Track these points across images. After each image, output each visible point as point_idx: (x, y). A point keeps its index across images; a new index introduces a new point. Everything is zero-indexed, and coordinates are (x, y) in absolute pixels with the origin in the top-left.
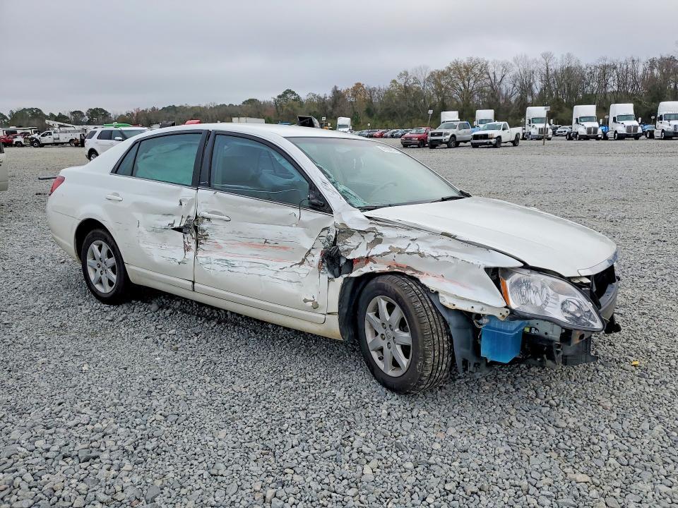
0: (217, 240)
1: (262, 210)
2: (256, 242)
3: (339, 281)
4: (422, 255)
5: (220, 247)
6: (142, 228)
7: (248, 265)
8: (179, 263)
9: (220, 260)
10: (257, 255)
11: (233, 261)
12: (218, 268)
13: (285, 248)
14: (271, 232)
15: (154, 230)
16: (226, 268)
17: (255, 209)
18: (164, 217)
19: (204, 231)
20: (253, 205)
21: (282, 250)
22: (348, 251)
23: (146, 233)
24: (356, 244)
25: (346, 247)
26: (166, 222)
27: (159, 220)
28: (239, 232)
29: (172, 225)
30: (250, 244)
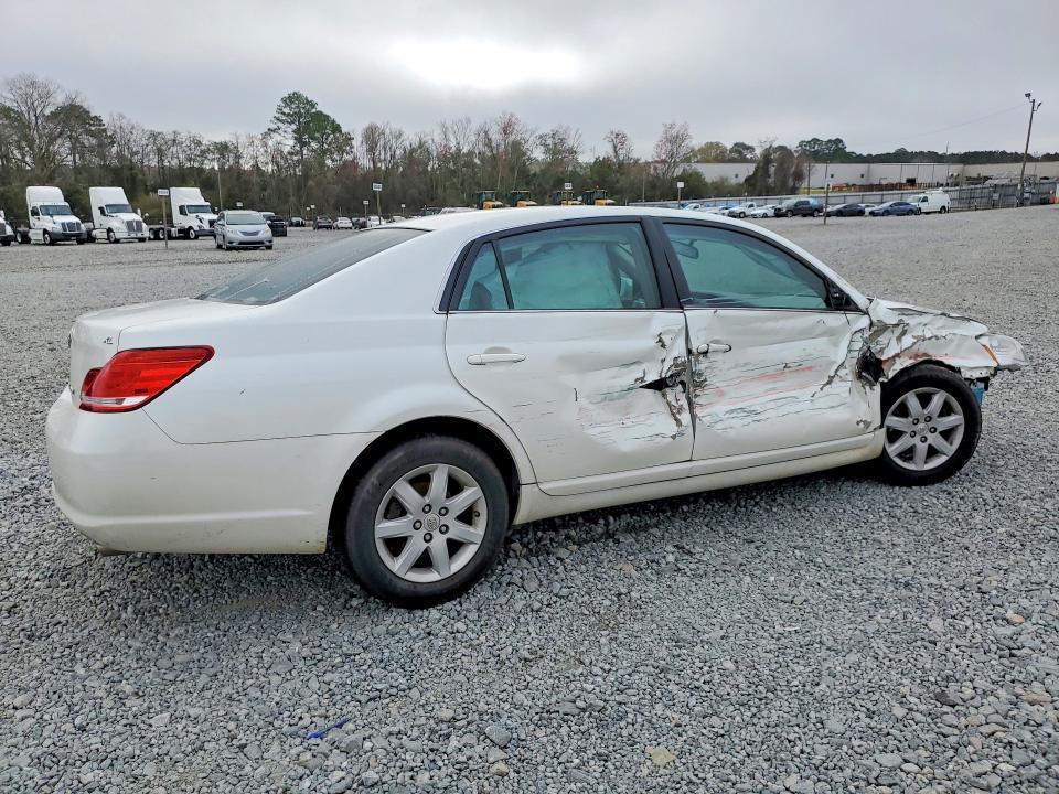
0: (718, 385)
1: (781, 324)
2: (771, 371)
3: (878, 388)
4: (937, 338)
5: (722, 394)
6: (583, 401)
7: (772, 405)
8: (674, 437)
9: (732, 411)
10: (774, 389)
11: (750, 406)
12: (737, 423)
13: (810, 368)
14: (792, 351)
15: (607, 397)
16: (749, 420)
17: (771, 325)
18: (624, 370)
19: (701, 374)
20: (769, 319)
21: (808, 372)
22: (882, 350)
23: (591, 407)
24: (886, 342)
25: (879, 347)
26: (629, 377)
27: (614, 378)
28: (746, 364)
29: (642, 379)
30: (763, 377)
